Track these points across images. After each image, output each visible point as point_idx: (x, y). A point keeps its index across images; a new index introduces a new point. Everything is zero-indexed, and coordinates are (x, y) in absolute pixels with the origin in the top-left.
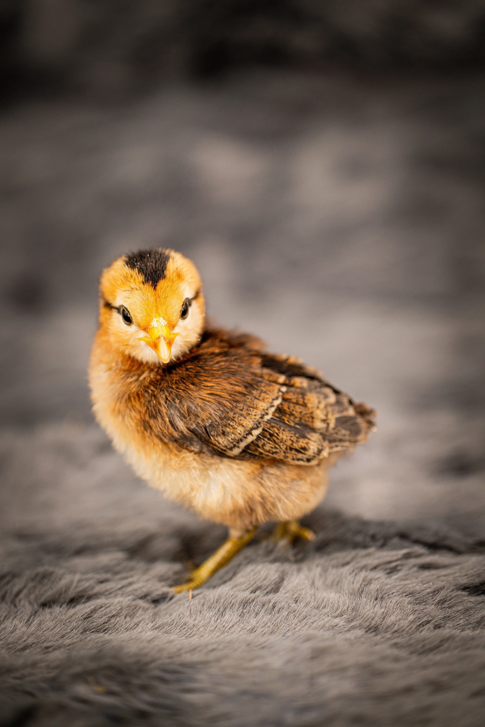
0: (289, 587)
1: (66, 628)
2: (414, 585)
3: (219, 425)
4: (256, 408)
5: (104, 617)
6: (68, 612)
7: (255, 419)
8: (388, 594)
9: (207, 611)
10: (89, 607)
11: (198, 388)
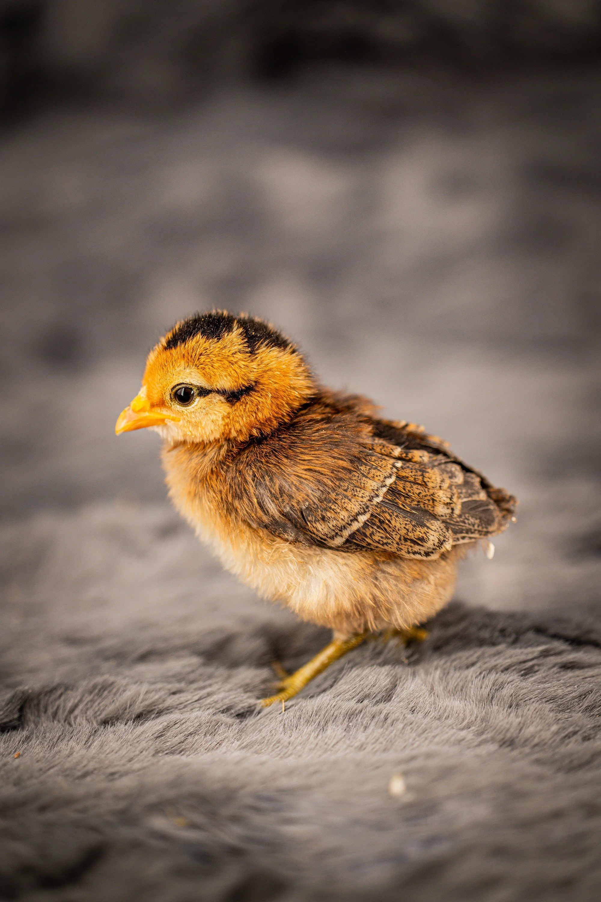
0: (404, 695)
1: (133, 749)
2: (556, 688)
3: (318, 508)
4: (364, 488)
5: (180, 736)
6: (135, 731)
7: (362, 502)
8: (524, 700)
9: (305, 726)
10: (161, 723)
11: (293, 463)
